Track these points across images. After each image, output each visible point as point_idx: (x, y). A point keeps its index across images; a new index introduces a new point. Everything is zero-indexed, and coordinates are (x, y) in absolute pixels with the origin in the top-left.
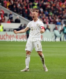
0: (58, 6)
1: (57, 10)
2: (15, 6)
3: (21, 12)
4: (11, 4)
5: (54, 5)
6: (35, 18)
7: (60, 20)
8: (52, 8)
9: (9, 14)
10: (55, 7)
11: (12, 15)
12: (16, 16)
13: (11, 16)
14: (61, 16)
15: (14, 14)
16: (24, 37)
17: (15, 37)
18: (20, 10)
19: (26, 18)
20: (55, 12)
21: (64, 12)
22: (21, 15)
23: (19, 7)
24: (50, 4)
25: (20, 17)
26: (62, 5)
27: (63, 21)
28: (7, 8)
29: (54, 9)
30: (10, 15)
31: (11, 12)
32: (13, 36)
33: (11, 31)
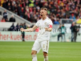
0: (56, 4)
1: (55, 9)
2: (9, 4)
3: (16, 10)
4: (5, 2)
5: (52, 3)
6: (43, 17)
7: (58, 19)
8: (50, 6)
9: (3, 12)
10: (52, 5)
11: (6, 13)
12: (11, 14)
13: (5, 15)
14: (59, 14)
15: (9, 13)
16: (19, 37)
17: (9, 37)
18: (15, 8)
19: (22, 17)
20: (53, 11)
21: (62, 10)
22: (17, 13)
23: (14, 5)
24: (47, 2)
25: (15, 16)
26: (61, 3)
27: (61, 20)
28: (2, 5)
29: (52, 8)
30: (5, 13)
31: (6, 10)
32: (8, 35)
33: (6, 31)
